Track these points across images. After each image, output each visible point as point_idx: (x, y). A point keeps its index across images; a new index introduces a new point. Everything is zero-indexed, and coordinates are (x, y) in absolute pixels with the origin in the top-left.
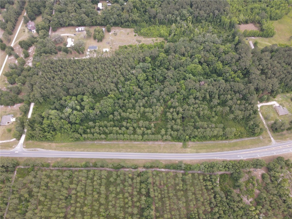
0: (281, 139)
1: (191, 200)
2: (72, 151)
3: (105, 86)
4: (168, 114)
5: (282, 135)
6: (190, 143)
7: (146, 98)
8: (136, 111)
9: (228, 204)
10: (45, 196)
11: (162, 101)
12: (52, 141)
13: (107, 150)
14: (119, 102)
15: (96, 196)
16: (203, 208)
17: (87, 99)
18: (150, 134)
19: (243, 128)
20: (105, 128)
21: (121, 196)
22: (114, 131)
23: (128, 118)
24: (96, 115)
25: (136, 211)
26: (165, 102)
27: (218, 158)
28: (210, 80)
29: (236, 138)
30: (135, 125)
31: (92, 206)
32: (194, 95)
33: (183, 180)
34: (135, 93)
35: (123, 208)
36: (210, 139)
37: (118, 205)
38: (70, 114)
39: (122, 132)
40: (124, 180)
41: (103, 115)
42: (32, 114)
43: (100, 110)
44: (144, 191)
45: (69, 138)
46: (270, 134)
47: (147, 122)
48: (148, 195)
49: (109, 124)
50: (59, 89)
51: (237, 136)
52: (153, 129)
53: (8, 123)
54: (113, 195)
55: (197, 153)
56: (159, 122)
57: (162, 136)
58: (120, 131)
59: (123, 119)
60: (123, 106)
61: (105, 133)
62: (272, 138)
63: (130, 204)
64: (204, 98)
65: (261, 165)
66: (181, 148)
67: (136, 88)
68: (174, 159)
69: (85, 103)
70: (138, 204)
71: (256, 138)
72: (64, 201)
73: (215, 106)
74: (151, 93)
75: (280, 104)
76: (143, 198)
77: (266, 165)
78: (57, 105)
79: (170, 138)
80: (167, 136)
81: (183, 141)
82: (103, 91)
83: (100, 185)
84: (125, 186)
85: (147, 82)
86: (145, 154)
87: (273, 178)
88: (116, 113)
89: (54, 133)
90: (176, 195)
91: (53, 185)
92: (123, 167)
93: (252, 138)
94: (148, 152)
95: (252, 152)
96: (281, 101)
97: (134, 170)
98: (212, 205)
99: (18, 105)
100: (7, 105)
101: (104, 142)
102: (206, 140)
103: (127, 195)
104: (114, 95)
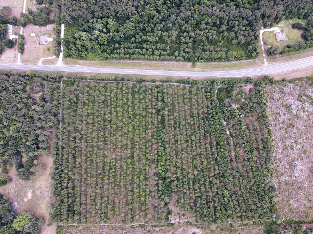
0: (272, 61)
1: (194, 105)
2: (103, 67)
3: (126, 9)
4: (182, 38)
5: (274, 58)
6: (198, 64)
7: (164, 22)
8: (155, 34)
9: (220, 108)
10: (88, 100)
11: (177, 25)
12: (86, 59)
13: (131, 68)
14: (140, 26)
15: (125, 101)
16: (202, 110)
17: (112, 22)
18: (166, 55)
19: (243, 52)
20: (129, 49)
21: (143, 101)
22: (136, 52)
23: (147, 41)
24: (121, 37)
25: (154, 111)
26: (180, 26)
27: (219, 76)
28: (222, 6)
29: (236, 60)
30: (154, 47)
31: (123, 107)
32: (206, 20)
33: (190, 92)
34: (154, 17)
35: (146, 109)
36: (215, 60)
37: (141, 107)
38: (98, 36)
39: (143, 53)
40: (146, 91)
41: (127, 38)
42: (65, 35)
43: (124, 33)
44: (160, 98)
45: (99, 57)
46: (265, 56)
47: (164, 45)
48: (163, 101)
49: (132, 46)
50: (85, 11)
51: (237, 58)
52: (169, 51)
53: (46, 42)
54: (138, 101)
55: (203, 71)
56: (173, 45)
57: (176, 57)
58: (141, 52)
59: (144, 41)
60: (143, 29)
61: (129, 53)
62: (265, 61)
63: (150, 106)
64: (215, 23)
65: (250, 82)
66: (190, 67)
67: (154, 12)
68: (184, 76)
69: (110, 26)
70: (156, 107)
71: (253, 60)
72: (102, 103)
73: (223, 32)
74: (167, 18)
75: (281, 31)
76: (160, 103)
77: (254, 82)
78: (85, 26)
79: (182, 59)
80: (180, 57)
81: (192, 62)
82: (125, 14)
83: (128, 93)
84: (146, 95)
85: (165, 6)
86: (161, 71)
87: (257, 91)
88: (137, 36)
89: (86, 52)
90: (183, 102)
91: (93, 92)
92: (144, 81)
93: (249, 60)
94: (164, 70)
95: (246, 71)
96: (283, 27)
97: (152, 84)
98: (209, 109)
99: (50, 25)
100: (41, 25)
101: (128, 61)
102: (212, 61)
103: (147, 100)
104: (135, 19)
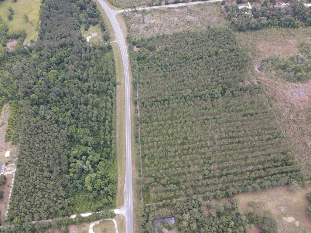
0: (114, 38)
2: (125, 159)
4: (95, 89)
6: (118, 80)
8: (91, 110)
12: (116, 181)
14: (81, 124)
17: (76, 151)
22: (109, 124)
24: (93, 139)
27: (128, 66)
30: (104, 109)
39: (110, 117)
43: (88, 137)
45: (113, 165)
46: (110, 42)
47: (102, 102)
49: (103, 128)
50: (59, 182)
55: (124, 77)
62: (114, 42)
66: (121, 86)
69: (79, 152)
78: (78, 182)
81: (116, 84)
83: (152, 126)
86: (126, 106)
93: (114, 50)
94: (124, 104)
95: (123, 51)
96: (87, 35)
